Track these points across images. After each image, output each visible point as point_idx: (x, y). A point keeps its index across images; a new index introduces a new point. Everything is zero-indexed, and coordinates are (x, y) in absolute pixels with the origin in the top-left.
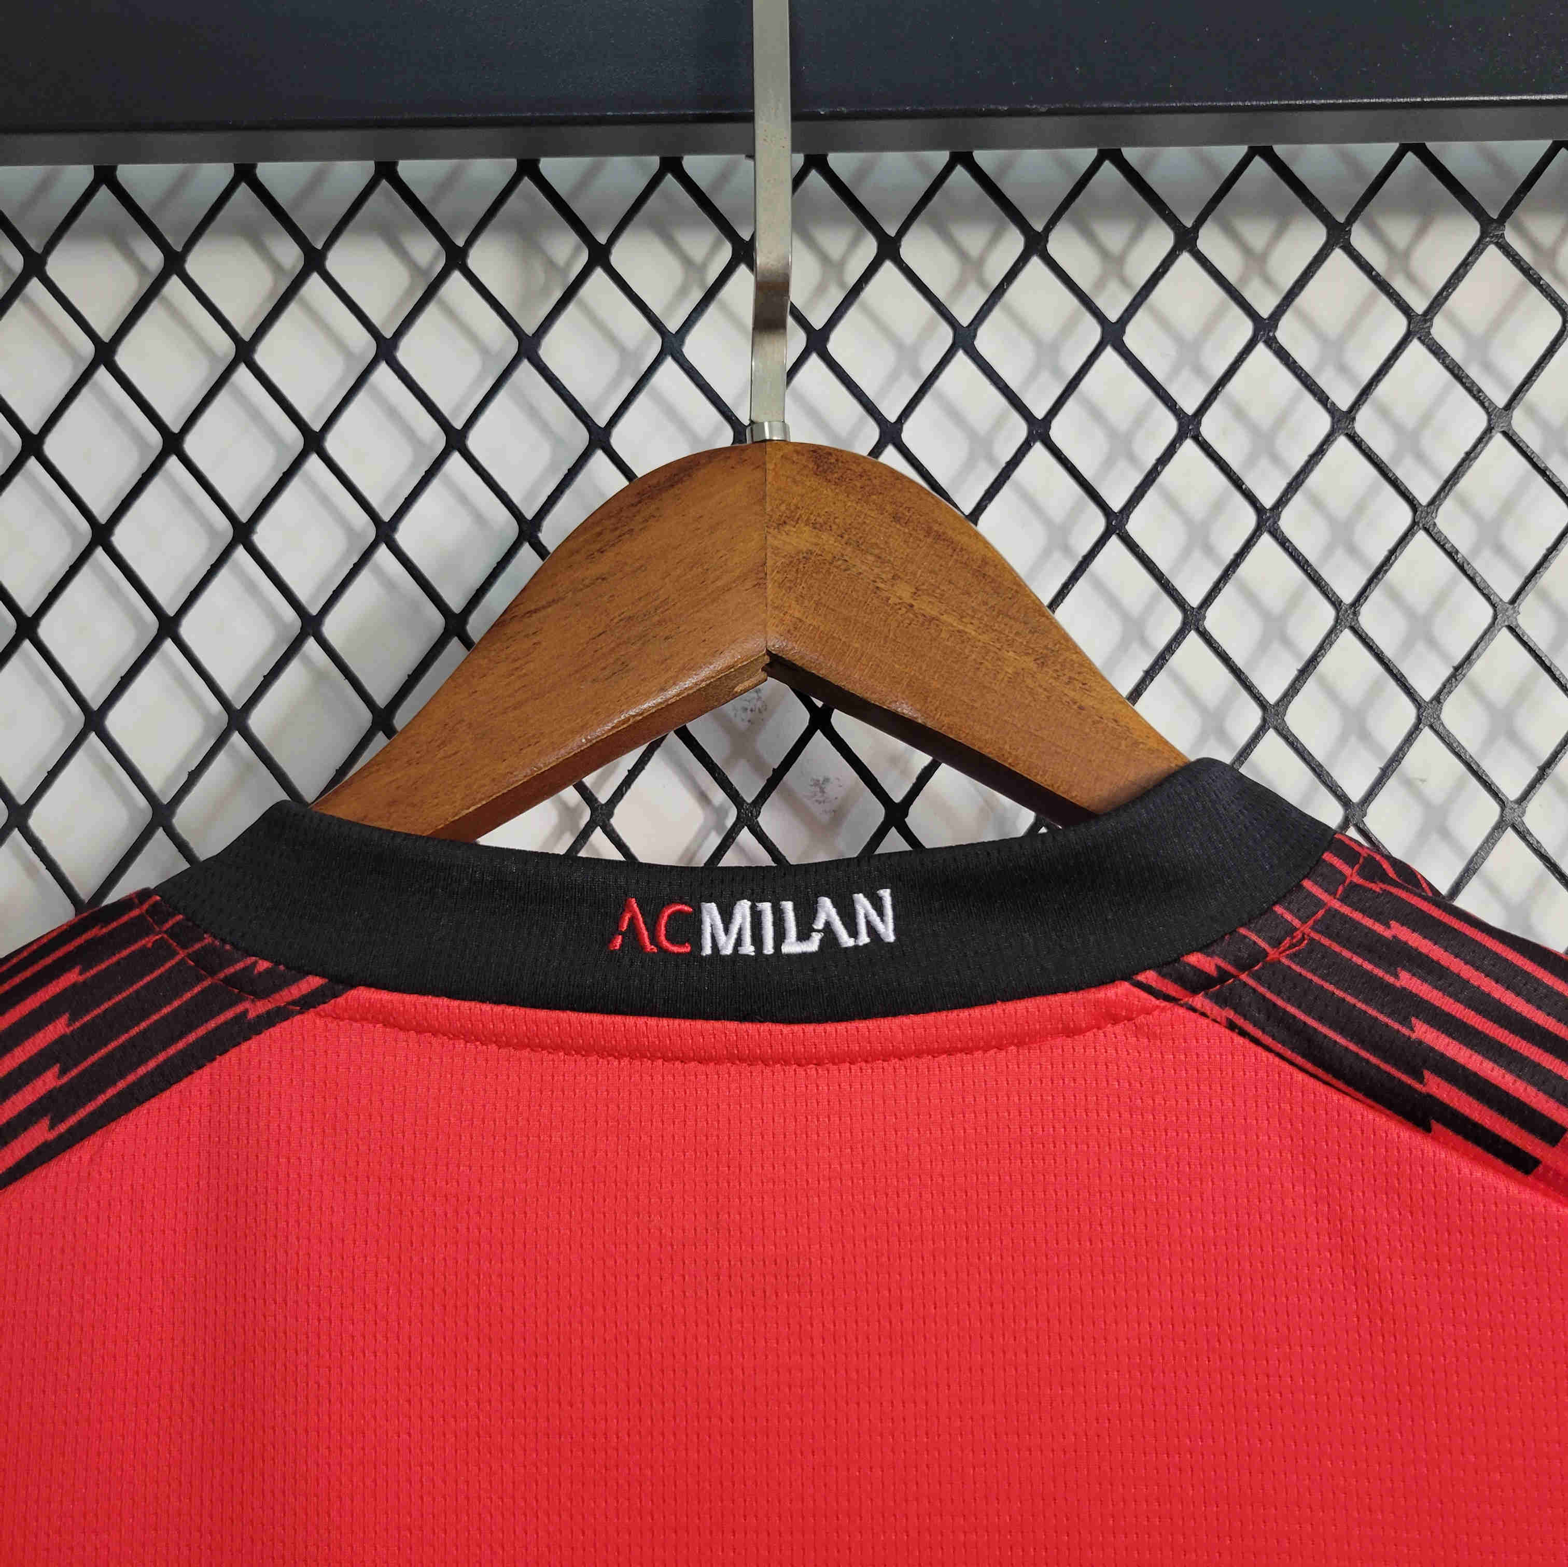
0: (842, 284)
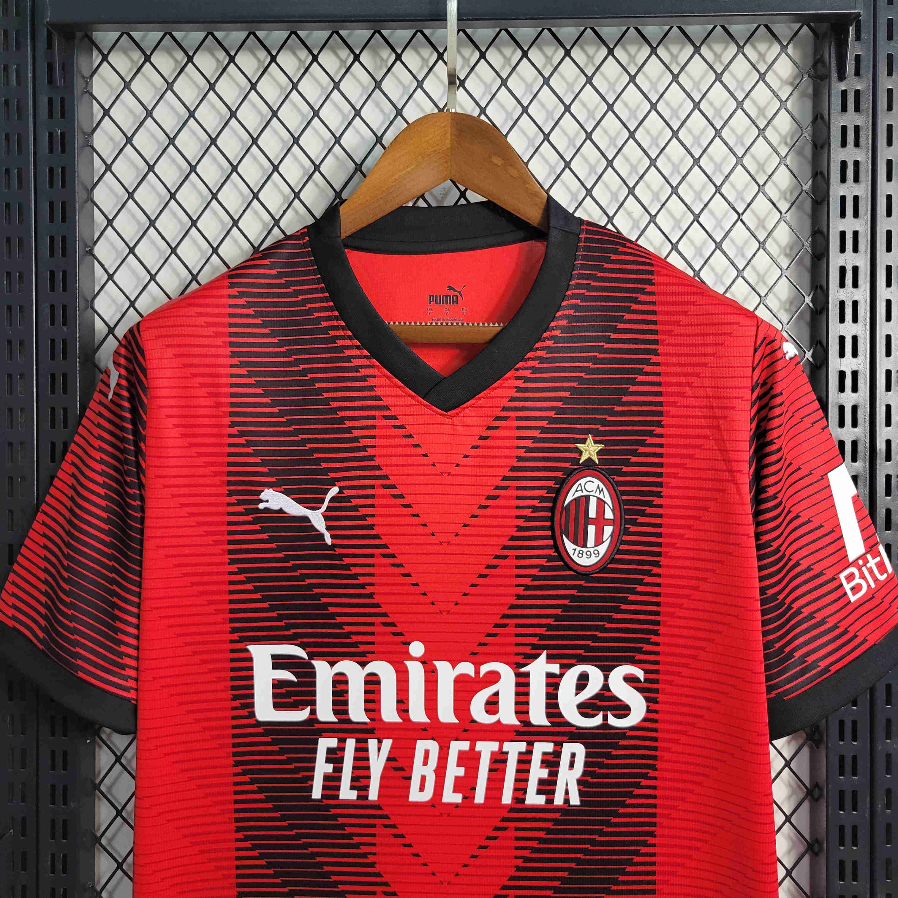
0: (469, 66)
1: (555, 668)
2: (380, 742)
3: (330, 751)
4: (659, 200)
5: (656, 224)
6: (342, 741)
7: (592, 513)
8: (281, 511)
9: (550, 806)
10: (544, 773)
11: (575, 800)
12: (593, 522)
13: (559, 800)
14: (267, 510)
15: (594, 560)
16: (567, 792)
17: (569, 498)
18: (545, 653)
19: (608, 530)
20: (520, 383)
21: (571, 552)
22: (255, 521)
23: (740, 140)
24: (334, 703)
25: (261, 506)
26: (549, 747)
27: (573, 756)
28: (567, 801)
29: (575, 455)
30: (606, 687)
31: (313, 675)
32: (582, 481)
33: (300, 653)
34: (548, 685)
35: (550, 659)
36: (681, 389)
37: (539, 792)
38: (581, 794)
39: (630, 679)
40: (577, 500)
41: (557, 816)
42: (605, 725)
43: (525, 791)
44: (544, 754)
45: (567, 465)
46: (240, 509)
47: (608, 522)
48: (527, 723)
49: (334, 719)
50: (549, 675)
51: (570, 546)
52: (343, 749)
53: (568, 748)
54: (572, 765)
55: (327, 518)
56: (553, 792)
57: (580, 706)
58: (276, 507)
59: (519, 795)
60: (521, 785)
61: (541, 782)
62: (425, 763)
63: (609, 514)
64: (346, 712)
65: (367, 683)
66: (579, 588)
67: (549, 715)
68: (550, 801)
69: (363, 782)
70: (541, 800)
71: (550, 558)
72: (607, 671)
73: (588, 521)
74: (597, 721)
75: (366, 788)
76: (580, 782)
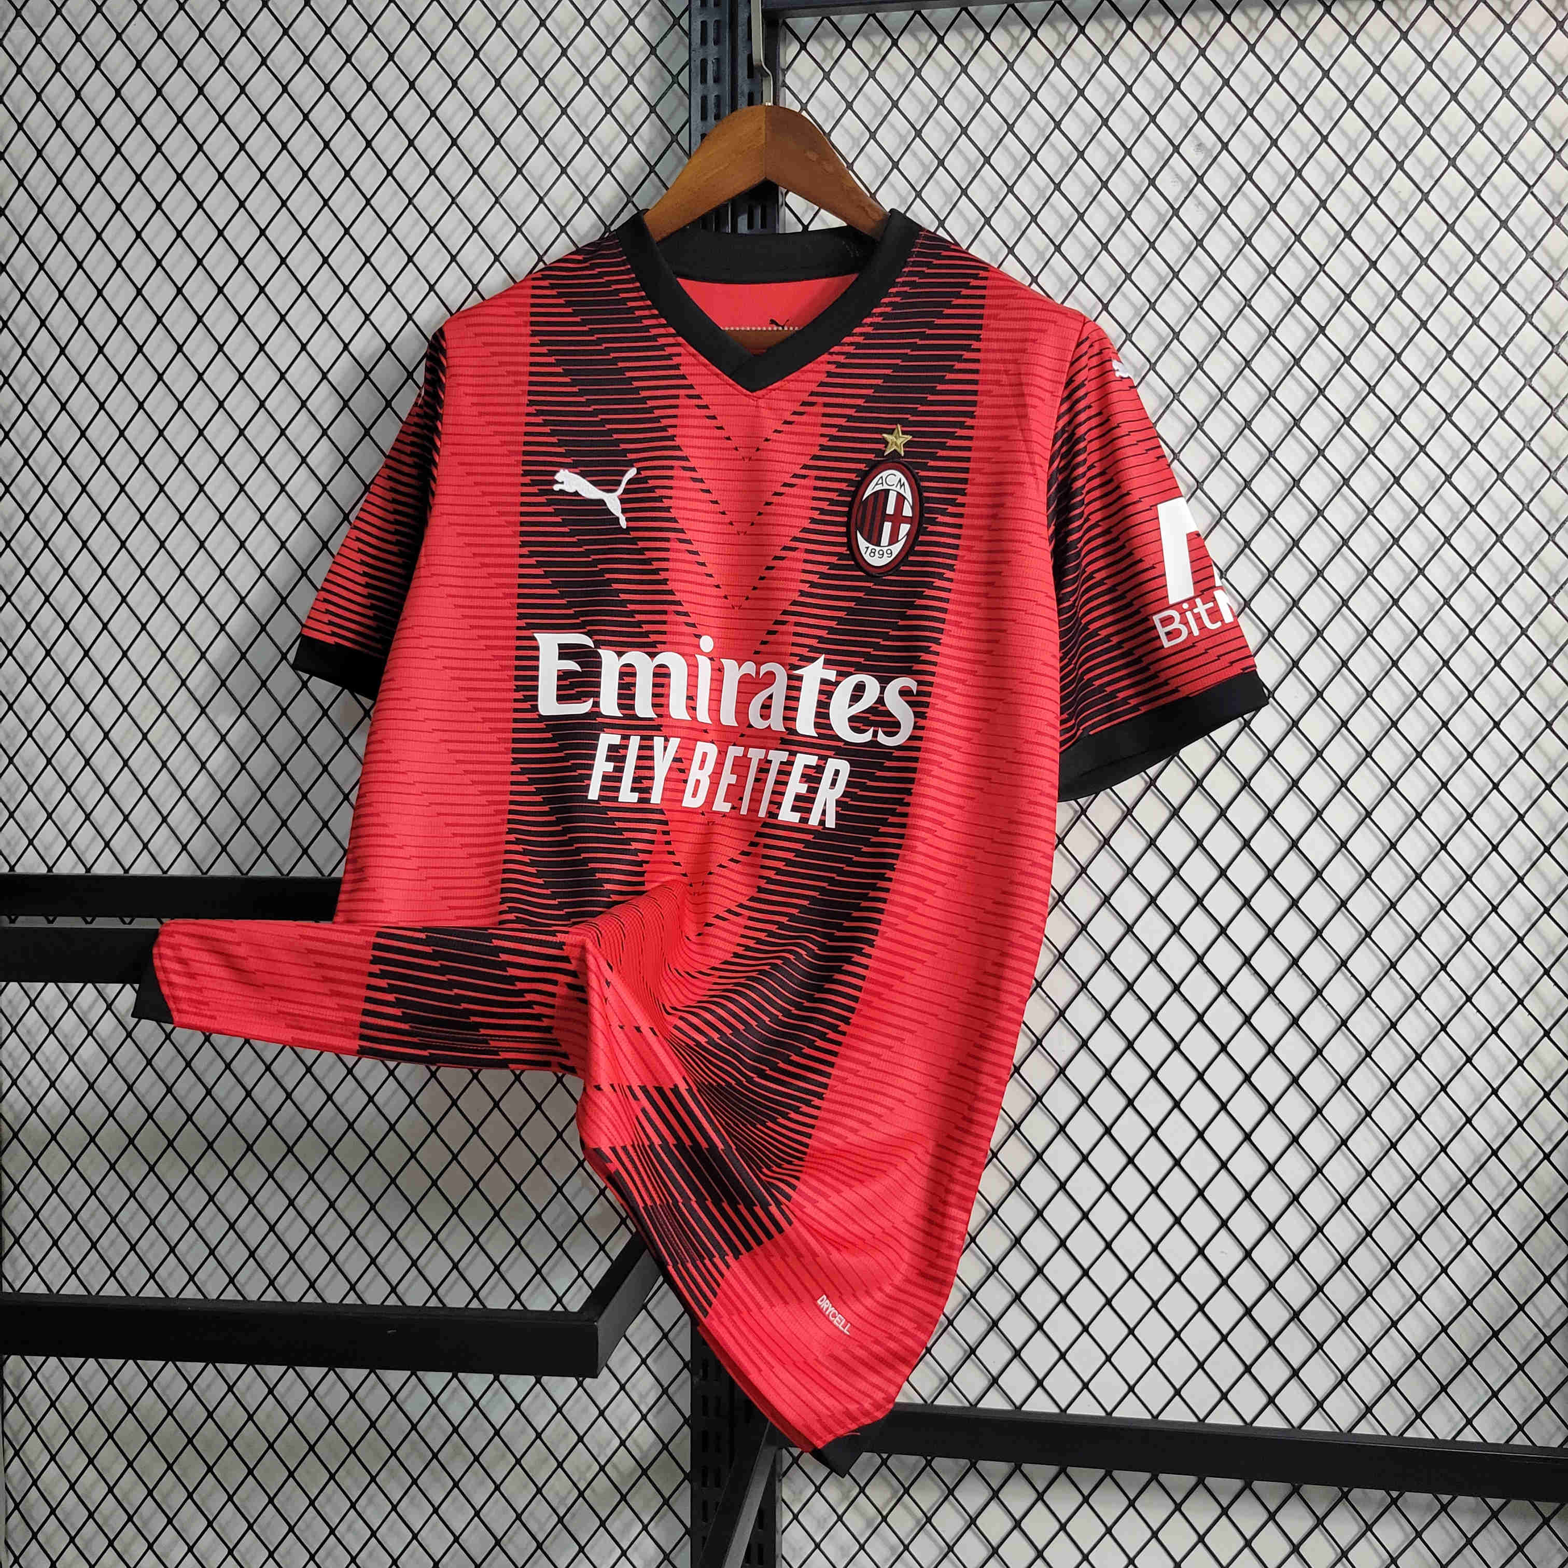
1: (831, 675)
2: (667, 740)
3: (611, 748)
4: (1431, 176)
5: (1429, 202)
6: (626, 738)
7: (890, 510)
8: (576, 494)
9: (803, 826)
10: (803, 789)
11: (831, 823)
12: (889, 518)
13: (814, 820)
14: (562, 492)
15: (886, 560)
16: (824, 813)
17: (869, 492)
18: (823, 657)
19: (905, 528)
20: (832, 368)
21: (863, 550)
22: (549, 503)
23: (1532, 100)
24: (620, 696)
25: (556, 487)
26: (813, 760)
27: (837, 772)
28: (822, 822)
29: (881, 446)
30: (881, 700)
31: (599, 664)
32: (884, 474)
33: (587, 641)
34: (821, 692)
35: (828, 663)
36: (996, 377)
37: (794, 809)
38: (838, 816)
39: (904, 692)
40: (876, 493)
41: (810, 837)
42: (874, 743)
43: (779, 805)
44: (806, 766)
45: (871, 456)
46: (534, 490)
47: (906, 520)
48: (792, 731)
49: (618, 714)
50: (824, 682)
51: (862, 543)
52: (626, 747)
53: (833, 764)
54: (834, 783)
55: (622, 501)
56: (809, 811)
57: (852, 719)
58: (571, 490)
59: (774, 809)
60: (777, 798)
61: (798, 797)
62: (701, 767)
63: (907, 511)
64: (632, 707)
65: (655, 675)
66: (868, 591)
67: (817, 725)
68: (804, 820)
69: (646, 783)
70: (795, 818)
71: (841, 556)
72: (884, 682)
73: (885, 517)
74: (867, 737)
75: (648, 790)
76: (838, 803)
